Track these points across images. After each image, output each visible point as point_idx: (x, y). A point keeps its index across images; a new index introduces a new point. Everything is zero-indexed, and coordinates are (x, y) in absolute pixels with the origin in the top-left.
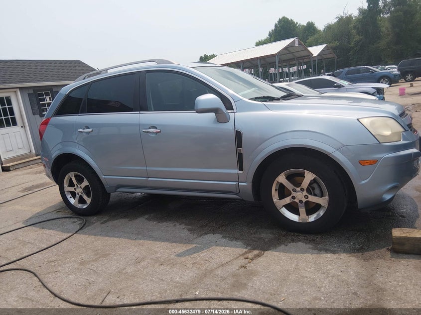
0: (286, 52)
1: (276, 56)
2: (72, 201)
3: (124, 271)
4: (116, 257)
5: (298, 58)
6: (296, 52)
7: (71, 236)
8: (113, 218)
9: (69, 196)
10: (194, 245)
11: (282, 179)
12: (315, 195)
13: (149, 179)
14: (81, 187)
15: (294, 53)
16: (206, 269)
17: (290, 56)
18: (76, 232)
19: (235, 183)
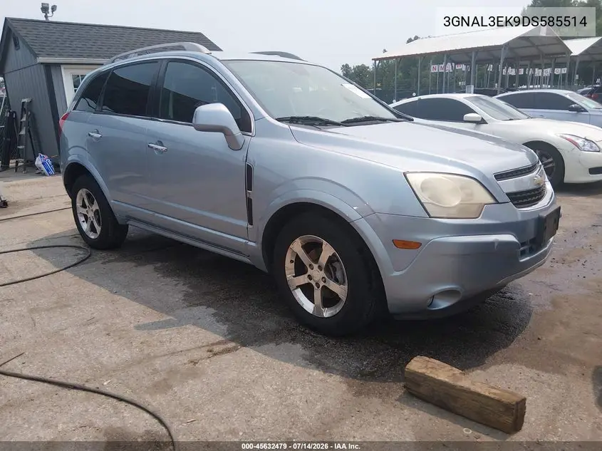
0: (525, 43)
1: (503, 49)
2: (85, 226)
3: (61, 332)
4: (73, 311)
5: (546, 54)
6: (545, 45)
7: (56, 272)
8: (124, 258)
9: (82, 219)
10: (168, 318)
11: (297, 246)
12: (336, 280)
13: (157, 215)
14: (92, 210)
15: (539, 47)
16: (149, 354)
17: (533, 51)
18: (65, 269)
19: (244, 241)
